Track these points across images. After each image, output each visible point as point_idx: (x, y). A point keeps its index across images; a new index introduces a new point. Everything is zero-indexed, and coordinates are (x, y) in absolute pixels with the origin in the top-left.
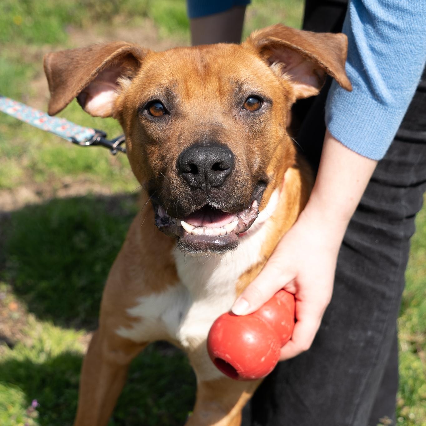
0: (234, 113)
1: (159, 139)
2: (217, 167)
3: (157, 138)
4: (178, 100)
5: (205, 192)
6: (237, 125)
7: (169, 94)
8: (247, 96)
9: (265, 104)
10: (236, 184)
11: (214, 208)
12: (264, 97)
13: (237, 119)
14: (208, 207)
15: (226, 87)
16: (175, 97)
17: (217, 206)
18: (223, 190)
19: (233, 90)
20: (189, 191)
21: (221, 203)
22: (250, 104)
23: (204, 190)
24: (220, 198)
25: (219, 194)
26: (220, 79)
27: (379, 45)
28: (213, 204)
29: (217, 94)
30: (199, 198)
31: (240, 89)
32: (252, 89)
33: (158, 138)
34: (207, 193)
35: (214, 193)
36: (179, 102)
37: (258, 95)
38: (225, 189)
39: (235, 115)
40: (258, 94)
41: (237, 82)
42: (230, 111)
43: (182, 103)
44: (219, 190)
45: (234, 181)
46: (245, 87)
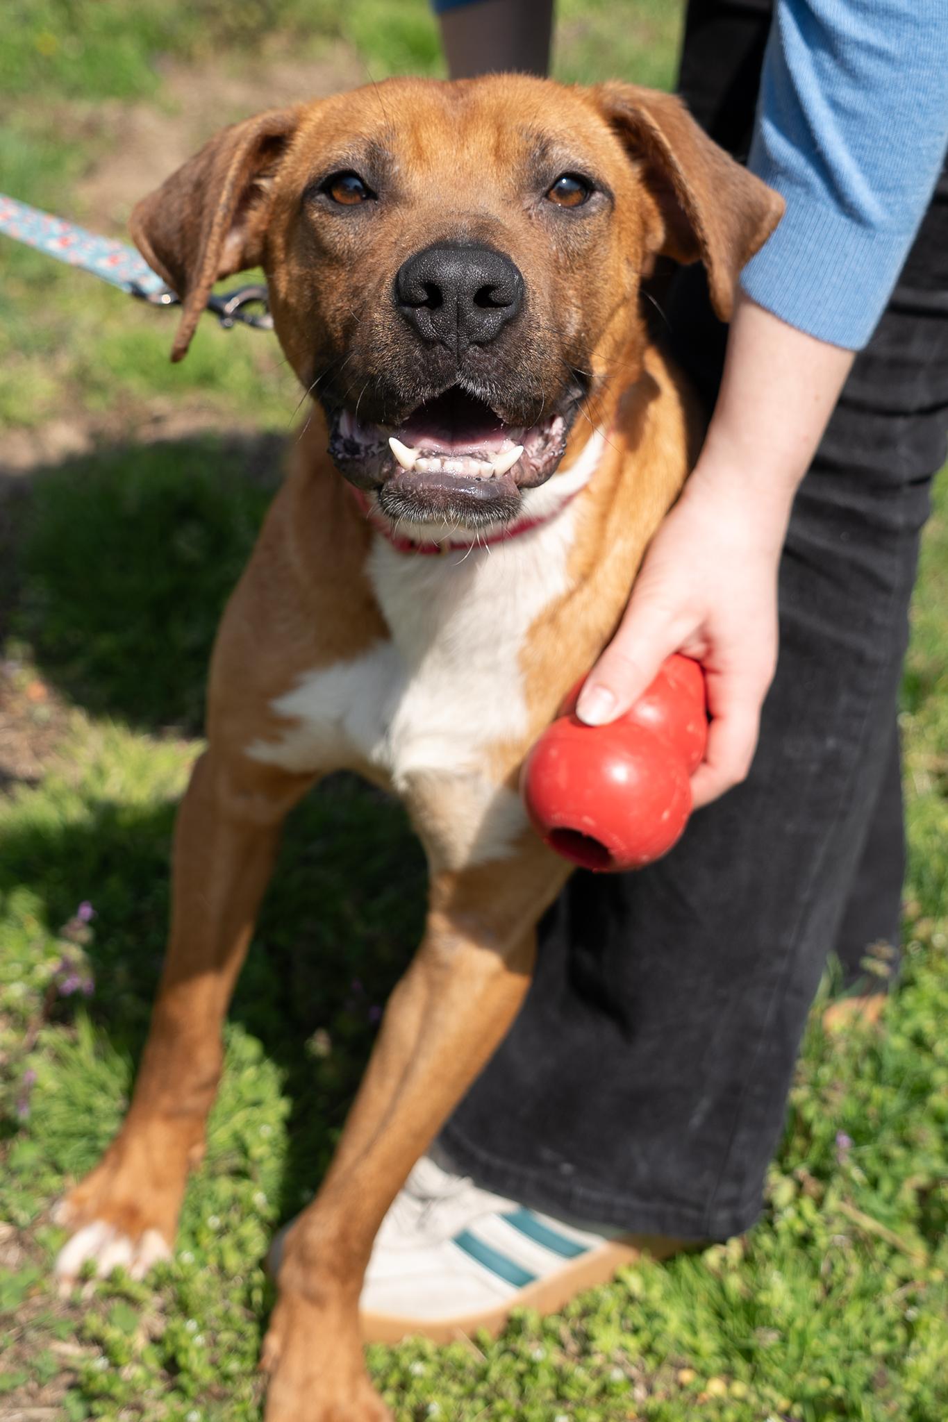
0: (526, 204)
1: (348, 253)
2: (485, 297)
3: (344, 252)
4: (397, 168)
5: (454, 354)
6: (533, 230)
7: (375, 154)
8: (560, 172)
9: (597, 196)
10: (526, 346)
11: (472, 394)
12: (599, 181)
13: (534, 217)
14: (458, 391)
15: (515, 143)
16: (391, 162)
17: (478, 392)
18: (495, 354)
19: (529, 152)
20: (417, 353)
21: (490, 385)
22: (562, 193)
23: (451, 350)
24: (488, 373)
25: (487, 364)
26: (499, 129)
27: (847, 95)
28: (471, 386)
29: (491, 159)
30: (438, 367)
31: (544, 153)
32: (573, 157)
33: (346, 252)
34: (459, 356)
35: (475, 358)
36: (399, 171)
37: (585, 174)
38: (501, 353)
39: (529, 209)
40: (585, 172)
41: (538, 137)
42: (518, 198)
43: (406, 174)
44: (486, 352)
45: (523, 338)
46: (556, 152)
